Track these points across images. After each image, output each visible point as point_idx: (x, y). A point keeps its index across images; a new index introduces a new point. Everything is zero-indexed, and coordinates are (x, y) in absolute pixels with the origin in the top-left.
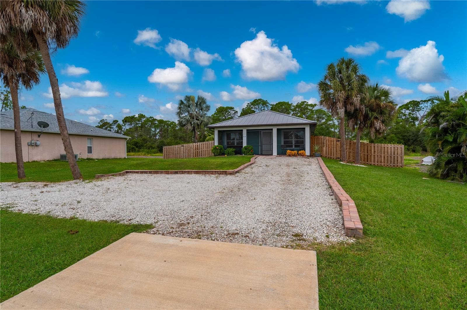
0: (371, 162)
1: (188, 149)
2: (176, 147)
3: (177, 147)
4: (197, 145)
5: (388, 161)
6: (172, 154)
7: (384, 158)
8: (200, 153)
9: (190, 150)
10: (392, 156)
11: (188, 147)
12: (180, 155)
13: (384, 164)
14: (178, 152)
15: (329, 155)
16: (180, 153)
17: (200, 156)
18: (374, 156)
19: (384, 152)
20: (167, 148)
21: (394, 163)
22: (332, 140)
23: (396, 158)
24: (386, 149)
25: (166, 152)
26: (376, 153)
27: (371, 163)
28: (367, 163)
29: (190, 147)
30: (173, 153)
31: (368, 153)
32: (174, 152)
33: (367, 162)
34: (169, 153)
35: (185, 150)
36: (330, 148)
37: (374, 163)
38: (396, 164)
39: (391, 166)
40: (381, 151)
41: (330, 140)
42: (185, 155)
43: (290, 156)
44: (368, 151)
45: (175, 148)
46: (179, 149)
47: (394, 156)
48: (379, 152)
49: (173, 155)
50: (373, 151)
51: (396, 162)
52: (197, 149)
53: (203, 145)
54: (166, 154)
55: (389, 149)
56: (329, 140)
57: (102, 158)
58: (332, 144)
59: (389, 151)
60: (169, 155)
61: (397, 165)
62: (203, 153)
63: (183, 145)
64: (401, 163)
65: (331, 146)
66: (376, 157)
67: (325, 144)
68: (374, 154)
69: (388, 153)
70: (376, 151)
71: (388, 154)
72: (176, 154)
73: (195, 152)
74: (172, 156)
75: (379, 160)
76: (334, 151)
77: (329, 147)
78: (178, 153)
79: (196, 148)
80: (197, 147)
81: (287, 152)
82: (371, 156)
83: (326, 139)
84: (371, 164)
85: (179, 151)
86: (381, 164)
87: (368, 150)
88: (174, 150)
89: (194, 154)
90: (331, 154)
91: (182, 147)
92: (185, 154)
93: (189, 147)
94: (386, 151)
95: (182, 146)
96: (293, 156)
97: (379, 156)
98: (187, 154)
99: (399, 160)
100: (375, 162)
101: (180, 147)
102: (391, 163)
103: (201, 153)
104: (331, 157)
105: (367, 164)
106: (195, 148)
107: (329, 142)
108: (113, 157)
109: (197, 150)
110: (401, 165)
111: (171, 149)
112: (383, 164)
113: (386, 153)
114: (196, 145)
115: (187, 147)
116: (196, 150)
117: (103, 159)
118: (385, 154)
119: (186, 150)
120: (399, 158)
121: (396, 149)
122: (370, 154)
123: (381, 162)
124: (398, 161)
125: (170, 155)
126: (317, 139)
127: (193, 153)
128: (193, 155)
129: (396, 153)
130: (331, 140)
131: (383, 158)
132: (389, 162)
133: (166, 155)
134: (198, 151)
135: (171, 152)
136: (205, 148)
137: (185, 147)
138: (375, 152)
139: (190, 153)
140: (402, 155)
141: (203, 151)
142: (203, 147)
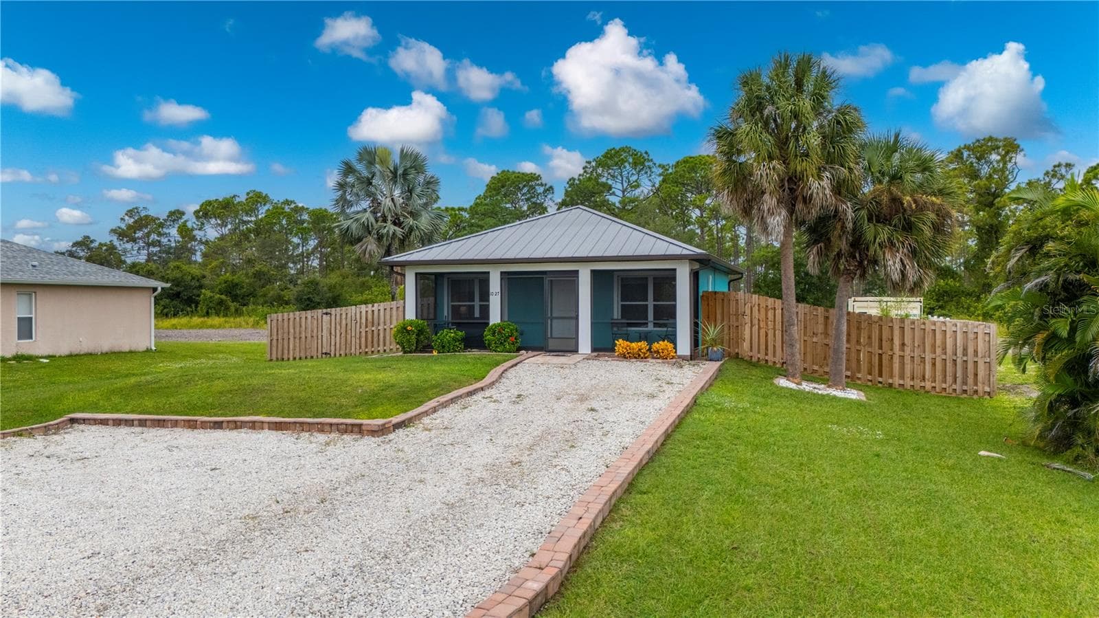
0: (891, 376)
1: (344, 322)
2: (306, 318)
3: (309, 317)
4: (370, 312)
5: (945, 376)
6: (295, 338)
7: (934, 364)
8: (382, 335)
9: (349, 327)
10: (959, 361)
11: (344, 316)
12: (320, 341)
13: (933, 385)
14: (312, 331)
15: (759, 352)
16: (320, 337)
17: (379, 346)
18: (902, 357)
19: (934, 346)
20: (280, 319)
21: (965, 383)
22: (770, 307)
23: (970, 366)
24: (939, 336)
25: (275, 330)
26: (908, 350)
27: (890, 381)
28: (880, 379)
29: (349, 316)
30: (297, 335)
31: (881, 348)
32: (300, 333)
33: (880, 375)
34: (286, 335)
35: (336, 327)
36: (763, 332)
37: (901, 382)
38: (970, 387)
39: (955, 390)
40: (924, 343)
41: (763, 305)
42: (333, 343)
43: (623, 356)
44: (884, 342)
45: (303, 320)
46: (315, 322)
47: (965, 359)
48: (916, 345)
49: (297, 341)
50: (897, 342)
51: (970, 380)
52: (369, 325)
53: (388, 312)
54: (275, 337)
55: (948, 336)
56: (759, 304)
57: (67, 353)
58: (770, 319)
59: (949, 342)
60: (286, 342)
61: (975, 388)
63: (329, 311)
64: (986, 382)
65: (767, 324)
66: (907, 360)
67: (747, 319)
68: (902, 354)
69: (944, 349)
70: (907, 340)
71: (945, 354)
72: (306, 337)
73: (363, 334)
74: (295, 346)
75: (918, 373)
76: (775, 341)
77: (759, 328)
78: (312, 337)
79: (367, 319)
80: (370, 317)
81: (616, 345)
82: (892, 357)
83: (751, 303)
84: (891, 385)
85: (315, 331)
86: (923, 384)
87: (881, 340)
88: (301, 326)
89: (363, 340)
90: (767, 349)
91: (324, 316)
92: (333, 337)
93: (346, 318)
94: (938, 342)
95: (327, 314)
96: (635, 357)
97: (917, 360)
98: (340, 338)
99: (981, 373)
100: (904, 379)
101: (320, 317)
102: (955, 381)
103: (385, 337)
104: (767, 361)
105: (880, 382)
106: (364, 320)
107: (759, 310)
108: (106, 349)
109: (373, 326)
110: (987, 389)
111: (291, 323)
112: (928, 385)
113: (939, 351)
114: (367, 312)
115: (341, 318)
116: (366, 327)
117: (70, 356)
118: (935, 353)
119: (338, 327)
120: (981, 366)
121: (971, 336)
122: (890, 353)
123: (924, 379)
124: (976, 375)
125: (289, 343)
126: (723, 300)
127: (358, 336)
128: (358, 341)
129: (970, 351)
130: (767, 306)
131: (928, 367)
132: (949, 379)
133: (277, 340)
134: (373, 331)
135: (292, 330)
137: (333, 317)
138: (903, 344)
139: (349, 337)
140: (989, 357)
142: (388, 317)
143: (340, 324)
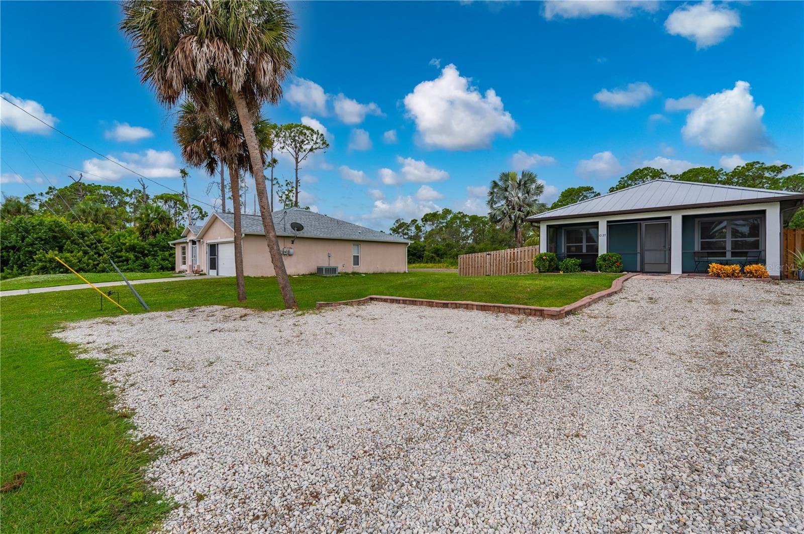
1: (498, 259)
2: (478, 257)
3: (480, 256)
4: (512, 253)
8: (519, 265)
9: (501, 261)
14: (481, 263)
16: (485, 267)
17: (517, 273)
20: (465, 257)
25: (462, 263)
29: (501, 255)
30: (473, 266)
32: (475, 265)
34: (467, 266)
35: (493, 261)
42: (492, 270)
43: (718, 276)
45: (476, 258)
46: (483, 259)
49: (473, 269)
52: (512, 260)
53: (523, 253)
54: (462, 267)
57: (372, 272)
60: (468, 269)
62: (523, 267)
63: (490, 252)
72: (478, 267)
73: (509, 265)
74: (472, 271)
78: (481, 266)
80: (512, 256)
81: (709, 267)
88: (475, 261)
89: (508, 268)
92: (492, 267)
93: (499, 256)
95: (489, 254)
96: (728, 276)
98: (496, 267)
101: (485, 256)
103: (521, 267)
106: (509, 258)
108: (387, 271)
111: (470, 259)
114: (510, 252)
115: (496, 256)
116: (510, 261)
119: (495, 261)
127: (505, 266)
128: (505, 269)
134: (514, 263)
135: (471, 264)
136: (527, 258)
137: (492, 256)
139: (500, 267)
141: (523, 263)
142: (523, 255)
143: (496, 260)
